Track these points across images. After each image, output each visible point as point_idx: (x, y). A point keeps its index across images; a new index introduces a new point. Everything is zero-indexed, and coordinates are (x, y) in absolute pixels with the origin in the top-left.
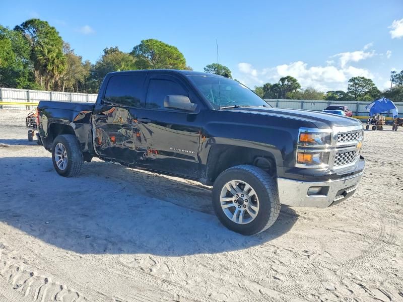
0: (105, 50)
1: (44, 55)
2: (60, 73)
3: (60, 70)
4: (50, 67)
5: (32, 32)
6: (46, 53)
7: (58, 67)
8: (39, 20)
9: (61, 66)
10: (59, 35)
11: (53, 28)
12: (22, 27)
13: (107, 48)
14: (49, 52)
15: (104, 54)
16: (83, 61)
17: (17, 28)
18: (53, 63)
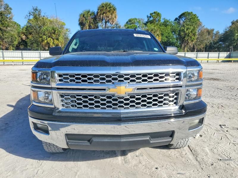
0: (232, 22)
1: (184, 32)
2: (192, 41)
3: (192, 39)
4: (186, 38)
5: (183, 20)
6: (185, 30)
7: (191, 37)
8: (187, 12)
9: (193, 37)
10: (198, 18)
11: (195, 15)
12: (178, 18)
13: (233, 21)
14: (187, 30)
15: (231, 25)
16: (215, 32)
17: (176, 19)
18: (188, 36)
